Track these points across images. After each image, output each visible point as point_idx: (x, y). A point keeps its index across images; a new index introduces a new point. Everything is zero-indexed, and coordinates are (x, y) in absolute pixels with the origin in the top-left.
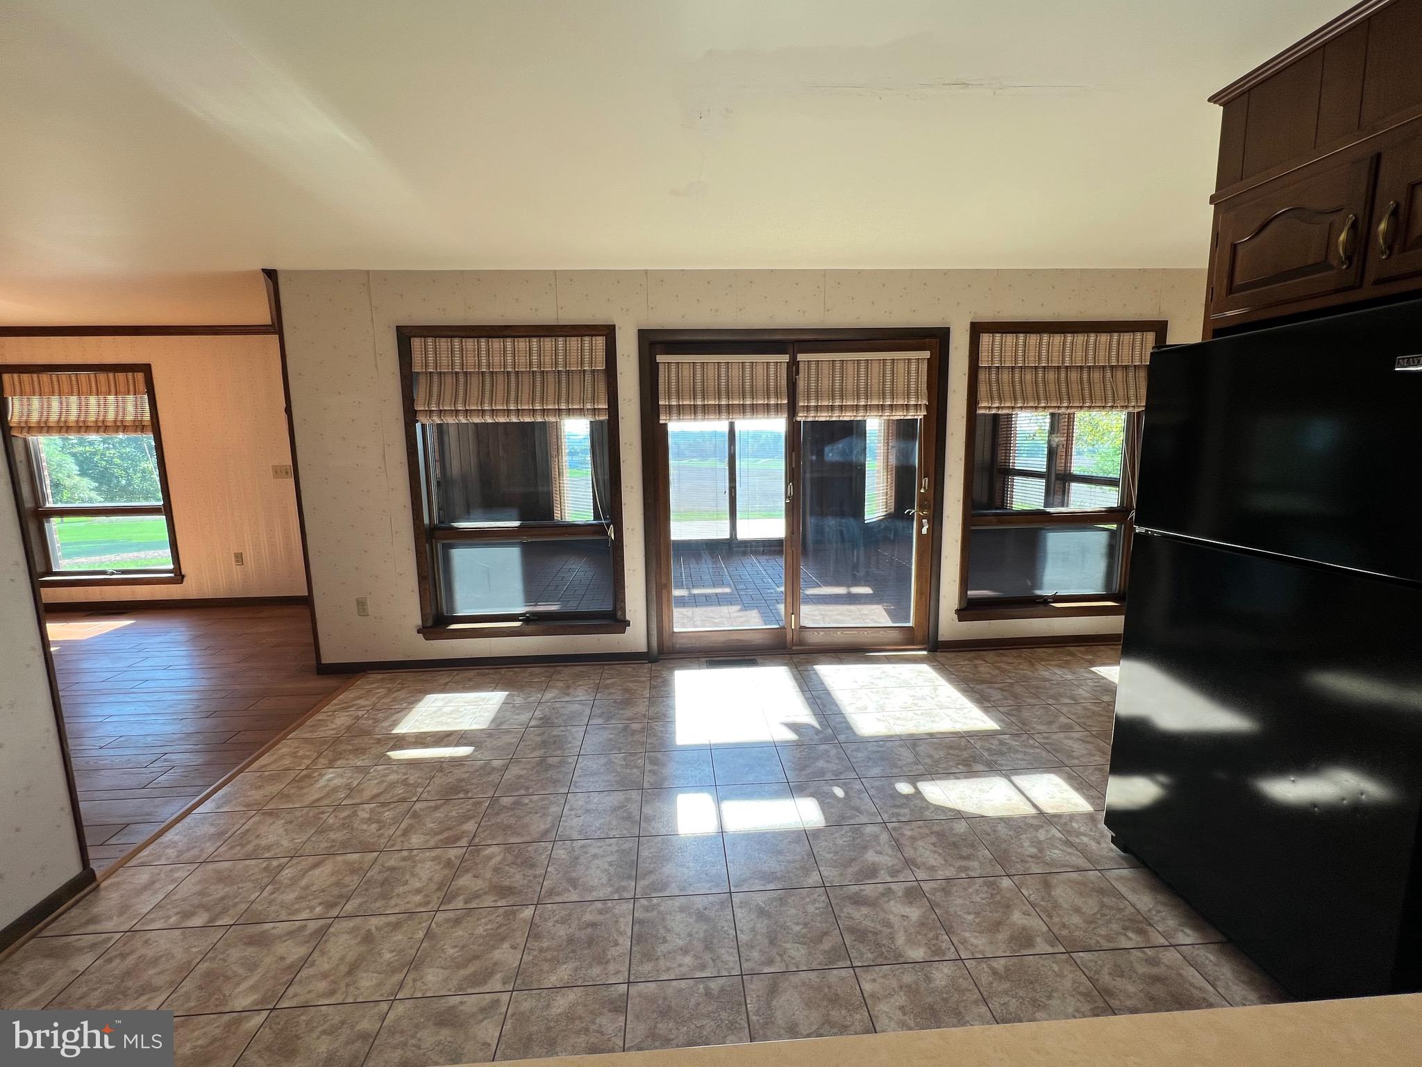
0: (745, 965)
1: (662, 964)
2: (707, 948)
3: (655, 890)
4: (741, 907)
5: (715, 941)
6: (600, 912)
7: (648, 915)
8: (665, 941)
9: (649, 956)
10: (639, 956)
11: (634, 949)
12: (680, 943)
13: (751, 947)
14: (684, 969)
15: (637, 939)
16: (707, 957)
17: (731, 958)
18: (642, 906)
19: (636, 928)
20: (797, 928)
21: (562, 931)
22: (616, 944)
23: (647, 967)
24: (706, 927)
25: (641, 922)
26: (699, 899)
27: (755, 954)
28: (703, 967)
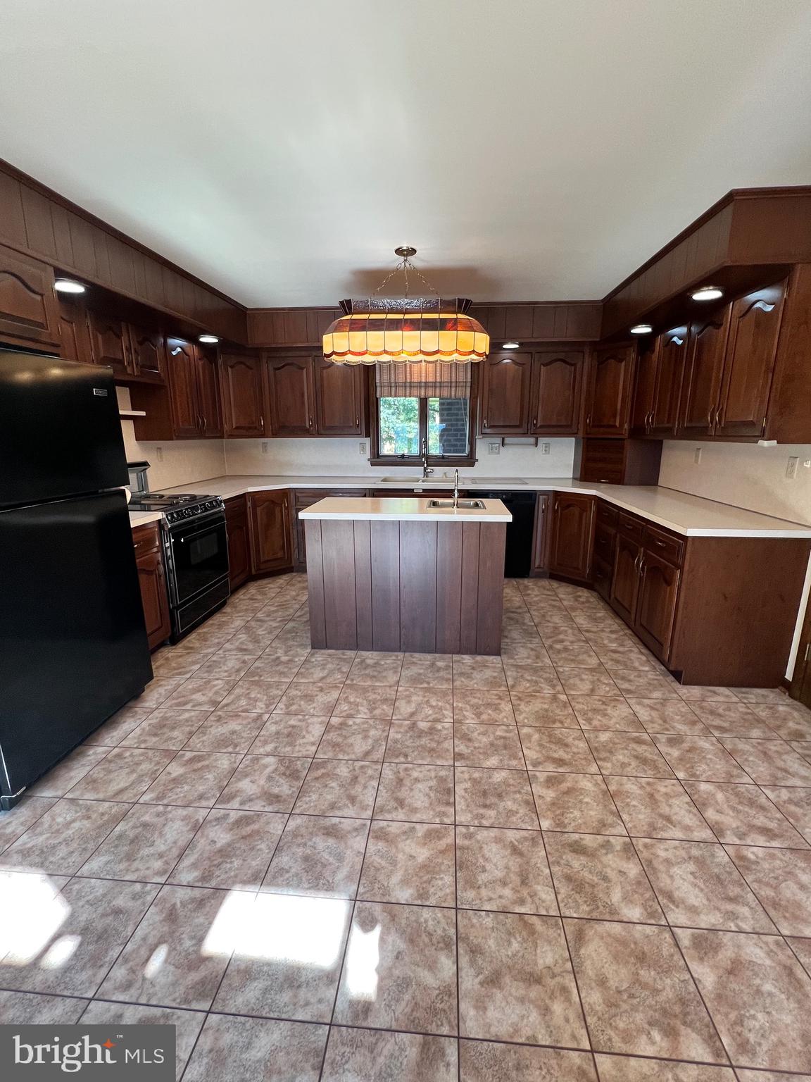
0: (380, 767)
1: (433, 774)
2: (402, 780)
3: (437, 831)
4: (368, 805)
5: (394, 783)
6: (482, 816)
7: (443, 809)
8: (431, 788)
9: (442, 780)
10: (449, 780)
11: (452, 785)
12: (420, 786)
13: (371, 778)
14: (419, 769)
15: (451, 792)
16: (402, 774)
17: (387, 772)
18: (448, 817)
19: (452, 800)
20: (334, 784)
21: (509, 804)
22: (466, 790)
23: (443, 773)
24: (399, 794)
25: (448, 804)
26: (399, 818)
27: (370, 772)
28: (406, 769)
